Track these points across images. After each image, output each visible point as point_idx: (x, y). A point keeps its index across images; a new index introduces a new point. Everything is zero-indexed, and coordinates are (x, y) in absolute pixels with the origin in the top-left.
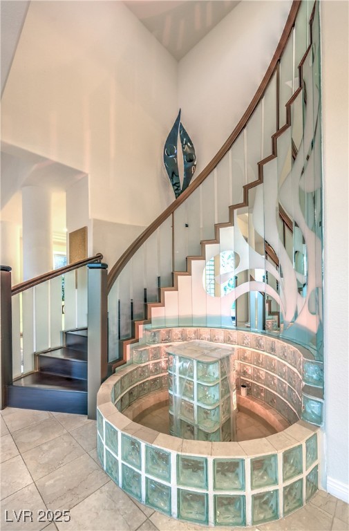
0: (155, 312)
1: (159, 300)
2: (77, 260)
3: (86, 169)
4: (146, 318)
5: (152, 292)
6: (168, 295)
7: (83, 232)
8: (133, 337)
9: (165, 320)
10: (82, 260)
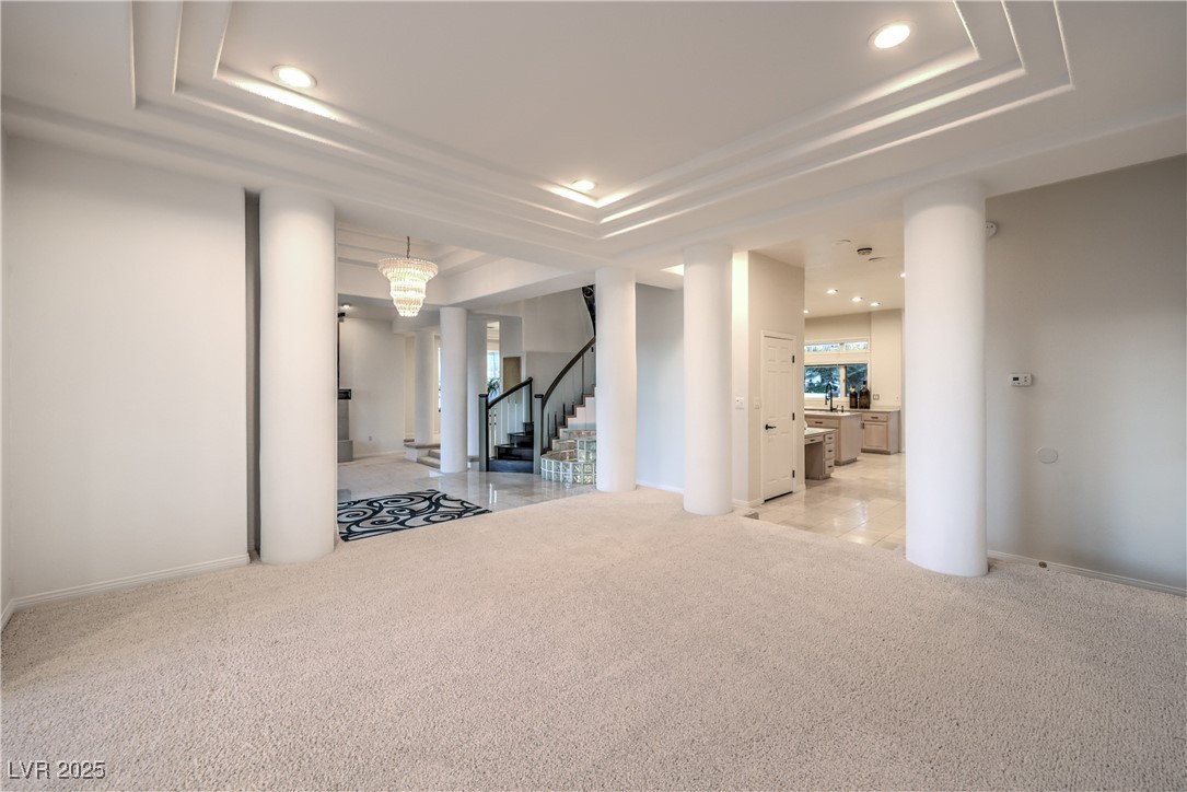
0: (571, 421)
1: (573, 413)
2: (512, 386)
3: (521, 315)
4: (564, 424)
5: (568, 408)
6: (579, 410)
7: (518, 360)
8: (556, 435)
9: (577, 426)
10: (517, 384)
